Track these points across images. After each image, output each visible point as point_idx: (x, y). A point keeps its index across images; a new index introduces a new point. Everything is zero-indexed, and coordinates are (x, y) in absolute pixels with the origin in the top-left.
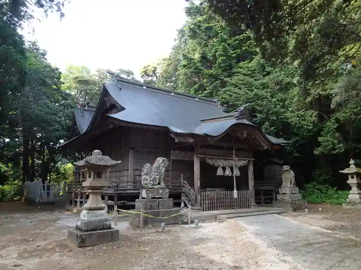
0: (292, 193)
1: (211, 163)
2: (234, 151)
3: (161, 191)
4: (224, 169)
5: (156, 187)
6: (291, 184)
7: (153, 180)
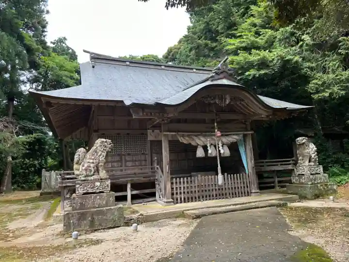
0: (312, 174)
1: (185, 142)
2: (216, 124)
3: (98, 184)
4: (205, 148)
5: (92, 178)
6: (310, 162)
7: (86, 170)
